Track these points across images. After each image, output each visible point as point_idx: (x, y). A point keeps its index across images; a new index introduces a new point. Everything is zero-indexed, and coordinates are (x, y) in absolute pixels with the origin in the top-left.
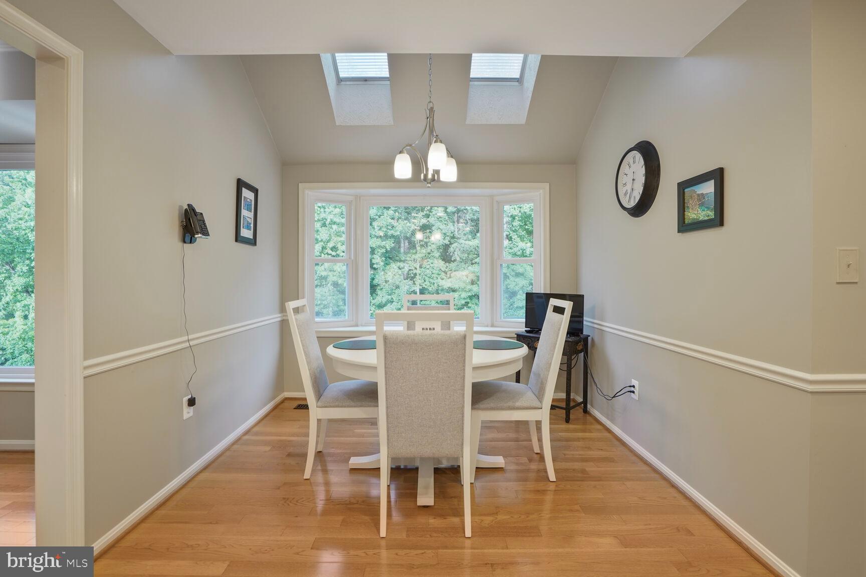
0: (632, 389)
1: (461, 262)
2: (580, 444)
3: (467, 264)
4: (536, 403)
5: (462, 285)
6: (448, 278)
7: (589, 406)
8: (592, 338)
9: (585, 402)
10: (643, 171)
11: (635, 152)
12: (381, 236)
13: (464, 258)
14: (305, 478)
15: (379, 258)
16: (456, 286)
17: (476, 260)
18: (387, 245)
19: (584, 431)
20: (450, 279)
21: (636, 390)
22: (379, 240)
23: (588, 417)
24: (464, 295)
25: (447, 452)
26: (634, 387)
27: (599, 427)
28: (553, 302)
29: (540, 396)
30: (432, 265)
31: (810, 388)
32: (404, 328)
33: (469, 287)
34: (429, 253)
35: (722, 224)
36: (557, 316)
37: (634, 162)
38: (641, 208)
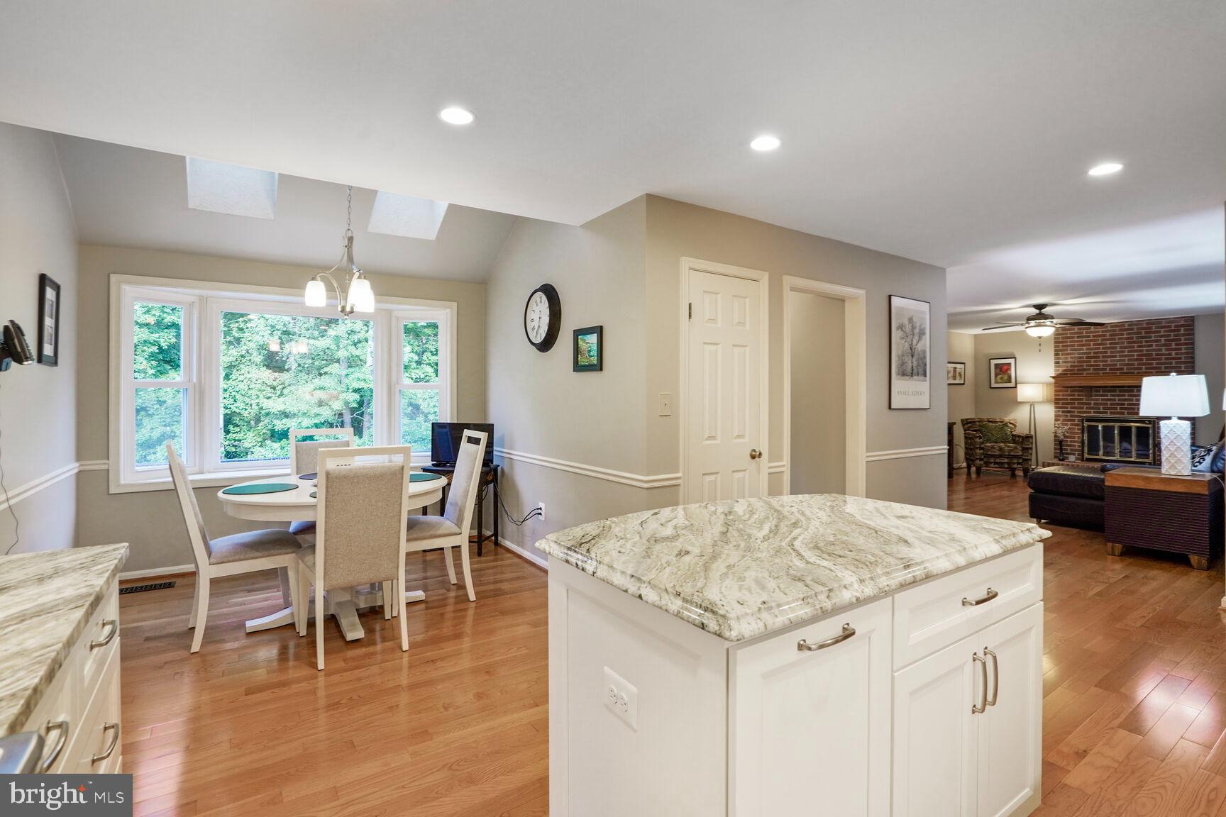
0: (539, 511)
1: (301, 371)
2: (492, 571)
3: (311, 376)
4: (455, 529)
5: (304, 408)
6: (278, 397)
7: (499, 538)
8: (502, 468)
9: (496, 534)
10: (547, 312)
11: (539, 294)
12: (147, 325)
13: (306, 366)
14: (192, 651)
15: (145, 362)
16: (293, 409)
17: (326, 369)
18: (162, 340)
19: (495, 560)
20: (282, 399)
21: (543, 512)
22: (145, 330)
23: (499, 549)
24: (307, 422)
25: (384, 576)
26: (541, 509)
27: (509, 555)
28: (467, 433)
29: (459, 522)
30: (248, 376)
31: (645, 485)
32: (292, 470)
33: (317, 410)
34: (242, 356)
35: (601, 369)
36: (473, 447)
37: (541, 302)
38: (547, 344)
